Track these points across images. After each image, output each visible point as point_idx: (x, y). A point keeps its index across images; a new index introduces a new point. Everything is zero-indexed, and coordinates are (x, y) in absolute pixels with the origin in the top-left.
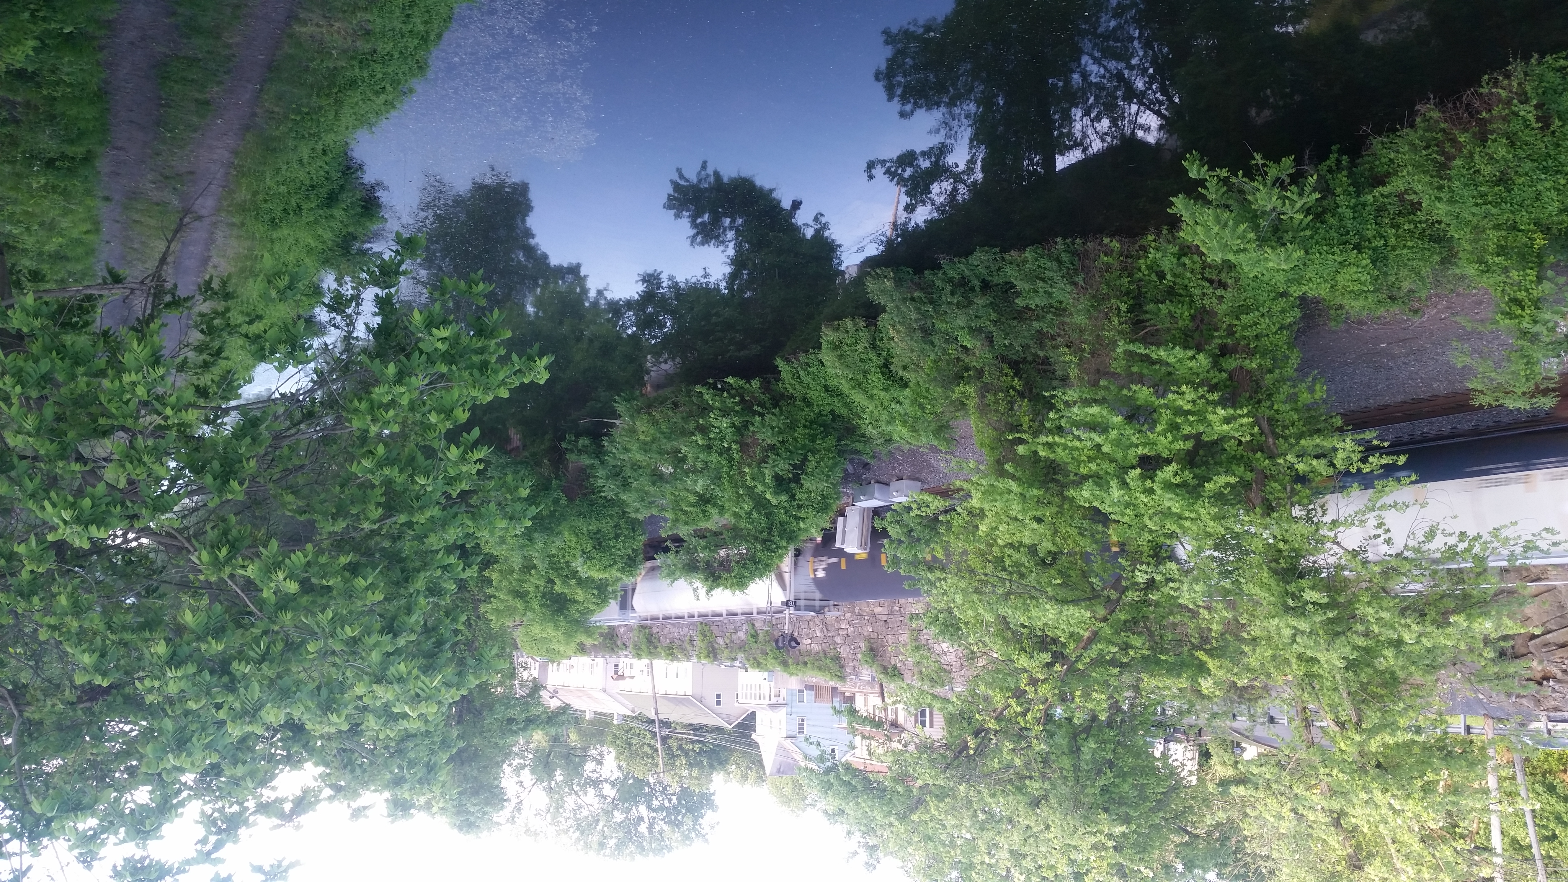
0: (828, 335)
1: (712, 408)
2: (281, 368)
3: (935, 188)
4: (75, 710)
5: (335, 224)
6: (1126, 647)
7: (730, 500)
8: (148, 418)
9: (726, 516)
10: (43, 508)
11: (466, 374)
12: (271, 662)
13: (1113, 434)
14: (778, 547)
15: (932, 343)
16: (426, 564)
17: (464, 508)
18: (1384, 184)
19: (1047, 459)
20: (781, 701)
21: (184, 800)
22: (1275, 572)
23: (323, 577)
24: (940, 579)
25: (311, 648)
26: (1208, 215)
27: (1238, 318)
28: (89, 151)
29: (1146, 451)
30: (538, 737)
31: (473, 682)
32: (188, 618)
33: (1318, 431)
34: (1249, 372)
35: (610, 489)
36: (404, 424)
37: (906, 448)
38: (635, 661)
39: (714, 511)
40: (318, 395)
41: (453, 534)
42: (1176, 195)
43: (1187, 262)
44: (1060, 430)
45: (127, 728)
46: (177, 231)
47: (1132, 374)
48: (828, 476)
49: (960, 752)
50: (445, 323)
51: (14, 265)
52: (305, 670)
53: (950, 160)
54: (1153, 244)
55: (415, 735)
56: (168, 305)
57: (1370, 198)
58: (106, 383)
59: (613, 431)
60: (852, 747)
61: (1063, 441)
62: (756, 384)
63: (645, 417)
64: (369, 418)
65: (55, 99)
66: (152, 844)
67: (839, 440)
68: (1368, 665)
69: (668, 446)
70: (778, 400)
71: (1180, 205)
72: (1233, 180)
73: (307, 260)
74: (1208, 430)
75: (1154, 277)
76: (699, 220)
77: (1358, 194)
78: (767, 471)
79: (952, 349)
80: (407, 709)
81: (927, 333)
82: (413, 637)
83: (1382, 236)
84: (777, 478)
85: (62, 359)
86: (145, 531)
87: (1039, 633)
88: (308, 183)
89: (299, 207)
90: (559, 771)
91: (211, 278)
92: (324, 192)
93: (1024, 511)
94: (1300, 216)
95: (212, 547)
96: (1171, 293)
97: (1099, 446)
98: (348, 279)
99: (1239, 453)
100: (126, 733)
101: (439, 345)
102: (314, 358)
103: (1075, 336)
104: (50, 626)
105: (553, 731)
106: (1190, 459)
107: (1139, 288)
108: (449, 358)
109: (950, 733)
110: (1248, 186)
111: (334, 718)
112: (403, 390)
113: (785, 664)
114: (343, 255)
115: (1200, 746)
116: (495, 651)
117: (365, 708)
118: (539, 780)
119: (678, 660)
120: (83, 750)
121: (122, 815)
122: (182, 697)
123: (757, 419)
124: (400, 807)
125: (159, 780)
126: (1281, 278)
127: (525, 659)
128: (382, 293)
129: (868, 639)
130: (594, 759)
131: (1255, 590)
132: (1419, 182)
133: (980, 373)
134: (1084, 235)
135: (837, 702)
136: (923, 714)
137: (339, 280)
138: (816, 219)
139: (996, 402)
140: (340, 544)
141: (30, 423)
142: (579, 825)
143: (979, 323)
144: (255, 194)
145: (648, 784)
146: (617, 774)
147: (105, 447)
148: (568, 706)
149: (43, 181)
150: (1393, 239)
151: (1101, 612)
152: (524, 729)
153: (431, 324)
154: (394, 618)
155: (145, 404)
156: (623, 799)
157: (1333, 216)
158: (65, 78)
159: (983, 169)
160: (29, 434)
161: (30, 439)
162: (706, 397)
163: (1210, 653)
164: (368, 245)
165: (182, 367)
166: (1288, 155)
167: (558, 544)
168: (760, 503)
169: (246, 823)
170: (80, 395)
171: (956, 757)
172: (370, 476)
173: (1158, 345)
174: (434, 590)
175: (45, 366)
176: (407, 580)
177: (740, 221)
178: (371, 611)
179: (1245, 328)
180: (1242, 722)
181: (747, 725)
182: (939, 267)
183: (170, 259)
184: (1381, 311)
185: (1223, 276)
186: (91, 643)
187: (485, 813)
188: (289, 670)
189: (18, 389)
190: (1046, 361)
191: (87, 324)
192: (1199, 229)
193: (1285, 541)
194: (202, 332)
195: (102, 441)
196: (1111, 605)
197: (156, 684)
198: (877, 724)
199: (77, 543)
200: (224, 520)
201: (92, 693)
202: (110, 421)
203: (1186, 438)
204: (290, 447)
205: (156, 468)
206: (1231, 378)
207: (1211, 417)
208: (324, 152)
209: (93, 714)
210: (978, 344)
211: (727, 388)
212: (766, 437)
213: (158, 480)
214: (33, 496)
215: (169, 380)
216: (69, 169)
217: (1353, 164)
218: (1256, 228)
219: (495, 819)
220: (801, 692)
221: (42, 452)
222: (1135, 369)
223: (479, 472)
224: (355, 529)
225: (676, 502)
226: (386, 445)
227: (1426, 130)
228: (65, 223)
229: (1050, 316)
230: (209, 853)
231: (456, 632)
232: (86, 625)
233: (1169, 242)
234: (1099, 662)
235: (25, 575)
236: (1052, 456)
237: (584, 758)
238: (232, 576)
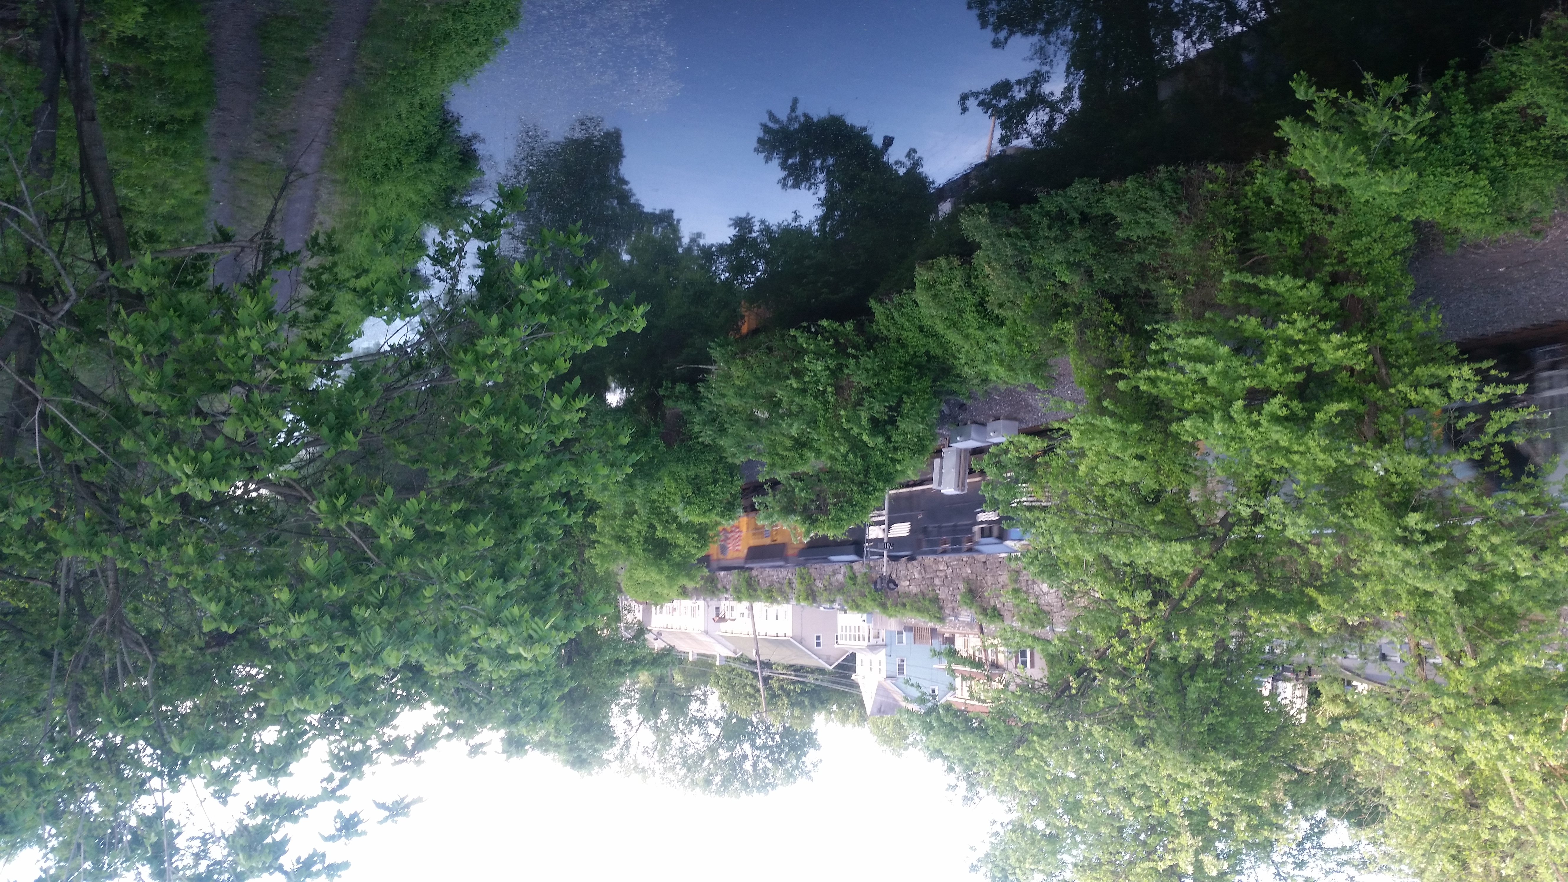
0: (922, 275)
1: (805, 352)
2: (389, 321)
3: (1031, 119)
4: (204, 655)
5: (435, 178)
6: (1232, 585)
7: (826, 443)
8: (264, 373)
9: (823, 458)
10: (166, 462)
11: (565, 324)
12: (390, 606)
13: (1220, 366)
14: (875, 490)
15: (1029, 280)
16: (532, 511)
17: (567, 456)
18: (1504, 100)
19: (1150, 395)
20: (880, 642)
21: (309, 740)
22: (1387, 506)
23: (436, 524)
24: (1038, 519)
25: (428, 592)
26: (1316, 138)
27: (1349, 245)
28: (196, 114)
29: (1254, 383)
30: (644, 677)
31: (580, 626)
32: (309, 564)
33: (1433, 360)
34: (1361, 301)
35: (707, 435)
36: (508, 374)
37: (1002, 387)
38: (735, 603)
39: (810, 455)
40: (426, 347)
41: (557, 482)
42: (1283, 118)
43: (1295, 187)
44: (1163, 364)
45: (254, 671)
46: (283, 189)
47: (1239, 305)
48: (924, 418)
49: (1063, 692)
50: (545, 274)
51: (131, 227)
52: (421, 614)
53: (1046, 88)
54: (1260, 170)
55: (528, 675)
56: (277, 261)
57: (1488, 115)
58: (222, 339)
59: (709, 377)
60: (952, 688)
61: (1165, 375)
62: (849, 326)
63: (740, 362)
64: (474, 369)
65: (163, 63)
66: (282, 780)
67: (934, 381)
68: (1485, 600)
69: (763, 390)
70: (872, 342)
71: (1287, 128)
72: (1342, 101)
73: (409, 215)
74: (1320, 360)
75: (1261, 204)
76: (790, 161)
77: (1476, 111)
78: (863, 414)
79: (1050, 286)
80: (521, 650)
81: (1023, 269)
82: (523, 582)
83: (1501, 156)
84: (873, 420)
85: (179, 317)
86: (264, 482)
87: (1142, 572)
88: (407, 137)
89: (400, 162)
90: (665, 710)
91: (317, 234)
92: (422, 146)
93: (1124, 449)
94: (1412, 138)
95: (330, 496)
96: (1279, 221)
97: (1203, 380)
98: (450, 232)
99: (1350, 385)
100: (252, 677)
101: (540, 296)
102: (420, 311)
103: (1178, 267)
104: (178, 575)
105: (658, 672)
106: (1300, 392)
107: (1246, 215)
108: (550, 308)
109: (1051, 673)
110: (1360, 107)
111: (451, 659)
112: (506, 341)
113: (883, 606)
114: (445, 209)
115: (1310, 684)
116: (601, 595)
117: (479, 650)
118: (646, 719)
119: (778, 603)
120: (214, 693)
121: (254, 754)
122: (305, 642)
123: (852, 361)
124: (515, 745)
125: (283, 720)
126: (1393, 202)
127: (629, 602)
128: (484, 246)
129: (967, 581)
130: (698, 699)
131: (1366, 525)
132: (1544, 94)
133: (1079, 309)
134: (1187, 162)
135: (937, 644)
136: (1024, 654)
137: (443, 233)
138: (908, 155)
139: (1096, 338)
140: (452, 491)
141: (152, 380)
142: (685, 762)
143: (1078, 258)
144: (356, 150)
145: (751, 723)
146: (721, 713)
147: (224, 401)
148: (672, 648)
149: (155, 145)
150: (1514, 158)
151: (1206, 548)
152: (631, 671)
153: (532, 275)
154: (505, 564)
155: (260, 359)
156: (727, 738)
157: (1449, 135)
158: (172, 42)
159: (1081, 98)
160: (152, 391)
161: (153, 396)
162: (800, 340)
163: (1320, 589)
164: (468, 199)
165: (294, 321)
166: (1401, 73)
167: (658, 489)
168: (857, 446)
169: (370, 760)
170: (199, 352)
171: (1059, 697)
172: (477, 425)
173: (1267, 274)
174: (541, 536)
175: (164, 325)
176: (515, 526)
177: (831, 161)
178: (482, 557)
179: (1356, 254)
180: (1354, 660)
181: (848, 665)
182: (1035, 200)
183: (277, 217)
184: (1499, 234)
185: (1334, 200)
186: (217, 591)
187: (595, 750)
188: (406, 613)
189: (140, 347)
190: (1148, 294)
191: (200, 282)
192: (1307, 153)
193: (1398, 475)
194: (312, 287)
195: (220, 396)
196: (1218, 542)
197: (280, 630)
198: (978, 664)
199: (199, 496)
200: (341, 470)
201: (219, 639)
202: (227, 376)
203: (1297, 370)
204: (400, 398)
205: (273, 420)
206: (1342, 307)
207: (1323, 346)
208: (422, 107)
209: (221, 659)
210: (1077, 279)
211: (821, 330)
212: (861, 379)
213: (275, 433)
214: (157, 450)
215: (283, 335)
216: (178, 131)
217: (1470, 80)
218: (1366, 150)
219: (605, 757)
220: (900, 633)
221: (164, 408)
222: (1242, 300)
223: (582, 421)
224: (465, 477)
225: (773, 445)
226: (492, 395)
227: (1553, 39)
228: (177, 185)
229: (1152, 248)
230: (334, 791)
231: (563, 576)
232: (212, 573)
233: (1276, 167)
234: (1204, 600)
235: (153, 525)
236: (1154, 391)
237: (688, 699)
238: (349, 524)
